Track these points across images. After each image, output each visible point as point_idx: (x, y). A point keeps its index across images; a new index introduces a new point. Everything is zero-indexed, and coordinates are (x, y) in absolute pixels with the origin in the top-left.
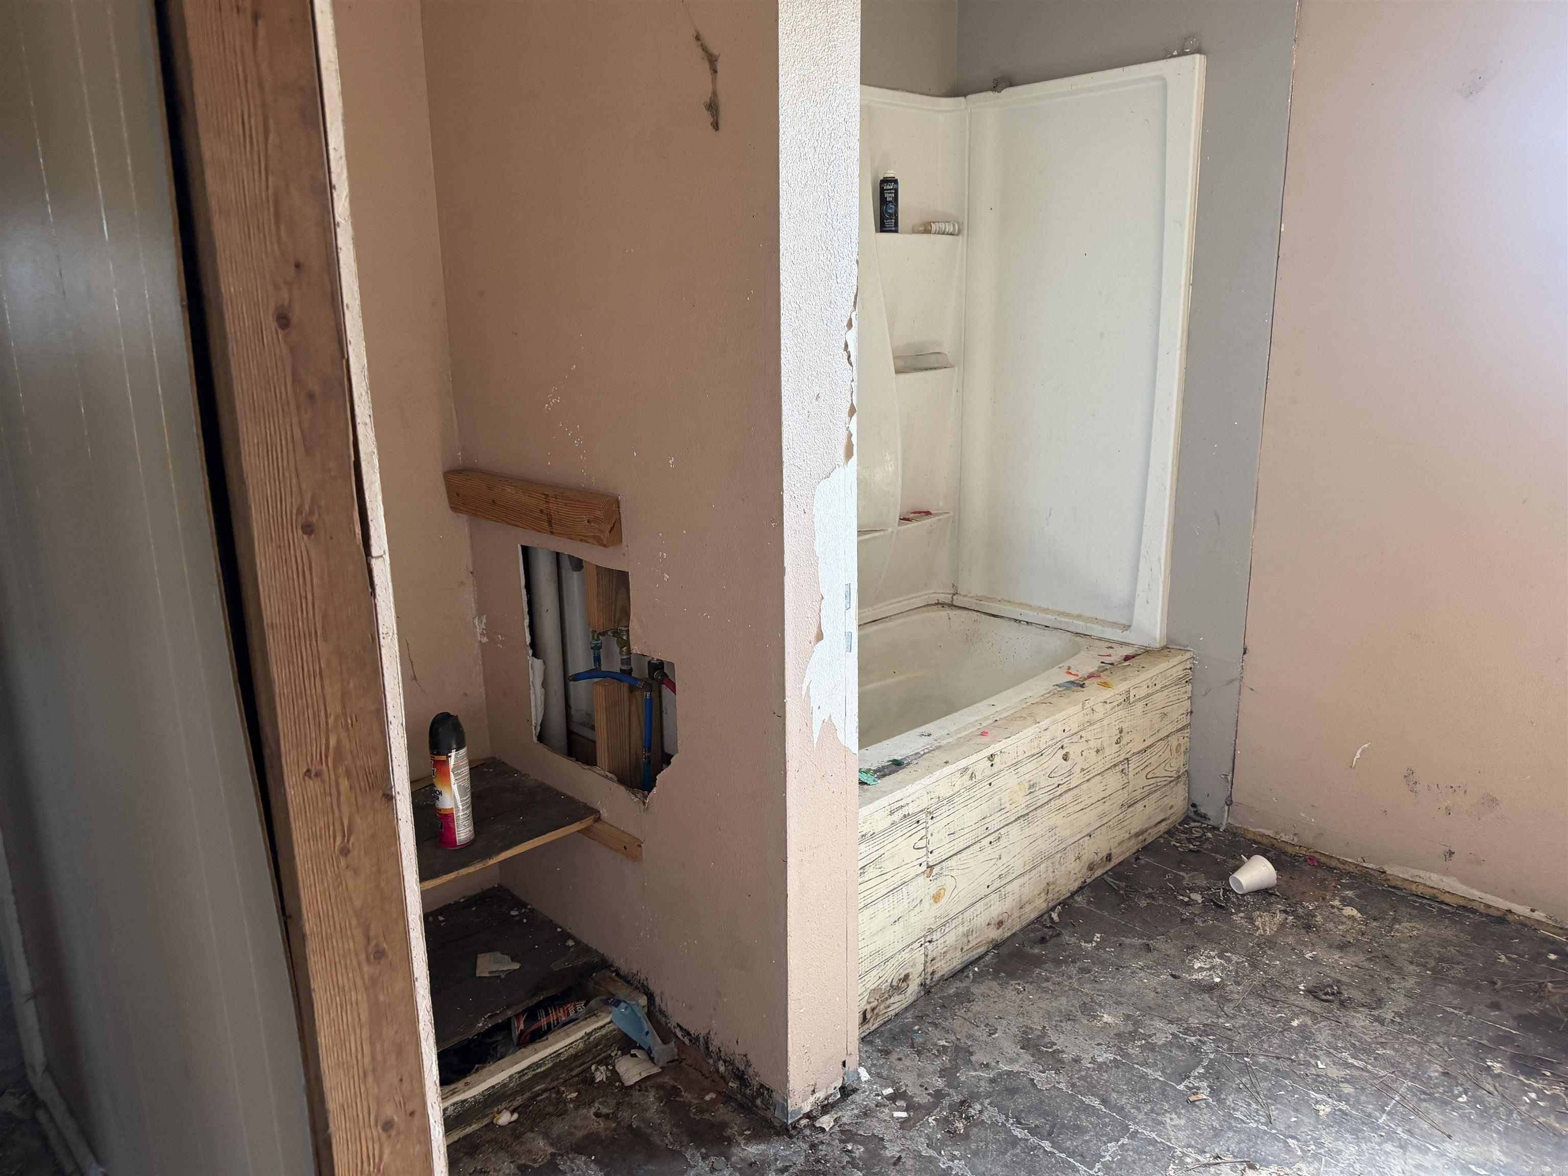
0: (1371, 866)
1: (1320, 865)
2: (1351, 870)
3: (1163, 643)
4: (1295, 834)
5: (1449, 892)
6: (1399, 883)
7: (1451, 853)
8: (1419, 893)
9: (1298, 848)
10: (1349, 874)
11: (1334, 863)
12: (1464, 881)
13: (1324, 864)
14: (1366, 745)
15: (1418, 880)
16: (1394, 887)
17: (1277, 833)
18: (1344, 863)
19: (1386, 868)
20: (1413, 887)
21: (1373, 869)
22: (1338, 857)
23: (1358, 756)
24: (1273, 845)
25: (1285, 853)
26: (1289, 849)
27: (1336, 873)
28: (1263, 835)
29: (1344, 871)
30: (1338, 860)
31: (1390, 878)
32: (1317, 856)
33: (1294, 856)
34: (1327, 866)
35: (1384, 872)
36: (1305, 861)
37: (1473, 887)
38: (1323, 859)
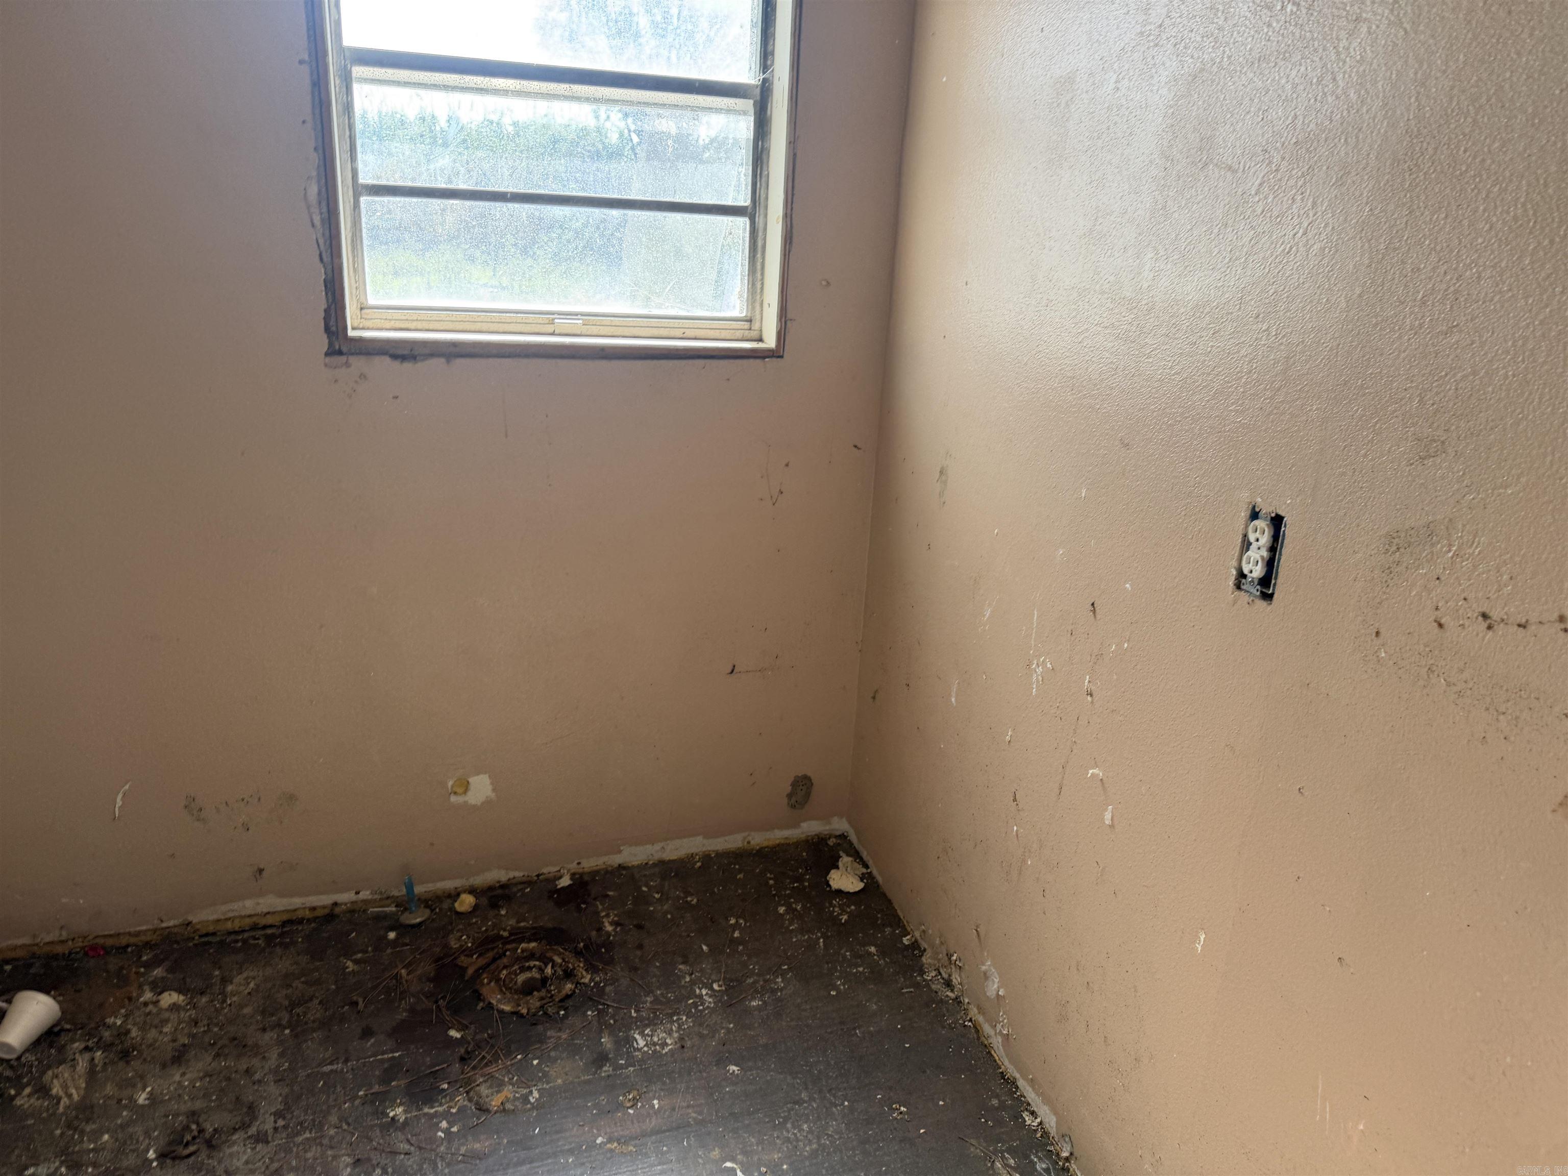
0: (171, 923)
1: (107, 951)
2: (149, 938)
4: (62, 928)
5: (268, 913)
6: (211, 929)
7: (261, 871)
8: (237, 929)
9: (70, 943)
10: (148, 945)
11: (124, 941)
12: (281, 895)
13: (112, 947)
14: (127, 787)
15: (231, 915)
16: (207, 935)
17: (34, 936)
18: (138, 934)
21: (175, 926)
22: (127, 930)
23: (119, 803)
24: (34, 954)
25: (55, 957)
26: (59, 949)
27: (132, 952)
29: (140, 944)
30: (129, 934)
31: (198, 927)
32: (100, 941)
33: (68, 957)
34: (118, 948)
35: (189, 923)
36: (86, 954)
37: (292, 896)
38: (110, 942)
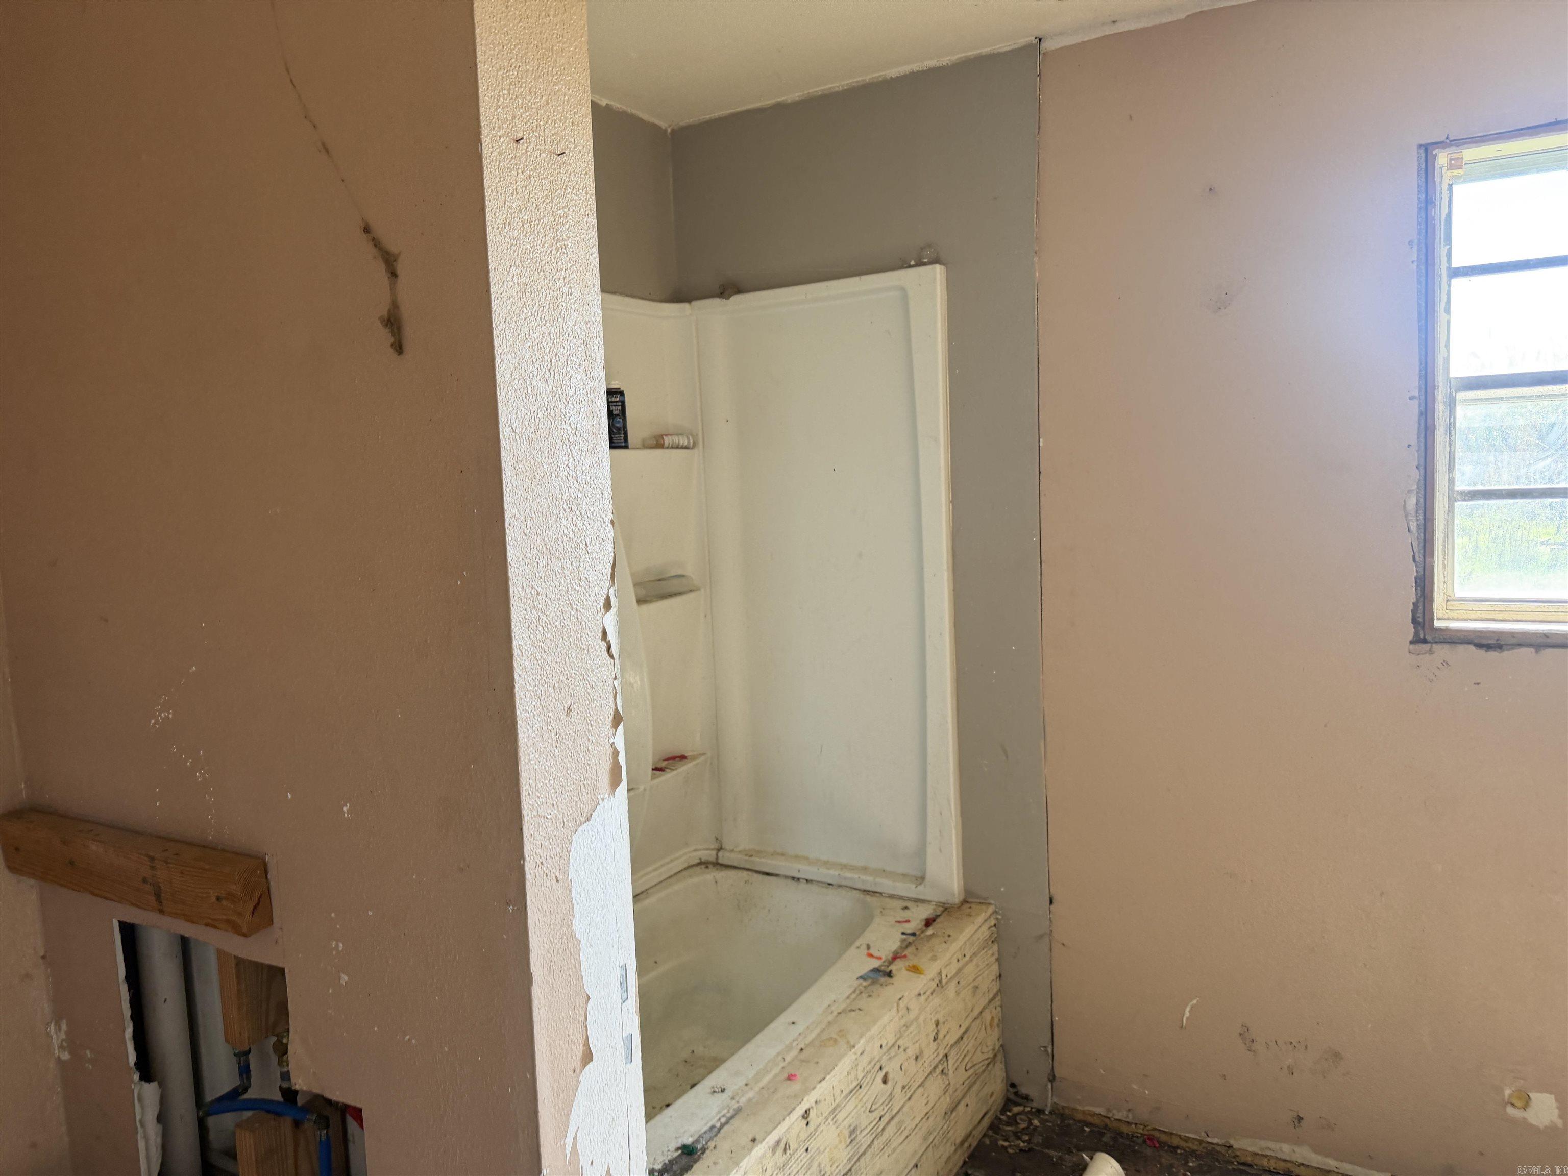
0: (1215, 1141)
1: (1162, 1145)
2: (1195, 1148)
3: (962, 897)
4: (1129, 1110)
5: (1303, 1164)
6: (1249, 1159)
7: (1300, 1119)
8: (1272, 1169)
9: (1133, 1126)
10: (1193, 1153)
11: (1175, 1141)
12: (1316, 1150)
13: (1165, 1143)
14: (1195, 1002)
15: (1269, 1153)
16: (1244, 1164)
17: (1108, 1110)
18: (1187, 1139)
19: (1232, 1142)
20: (1265, 1162)
21: (1218, 1145)
22: (1179, 1133)
23: (1187, 1014)
24: (1106, 1125)
25: (1120, 1134)
26: (1125, 1129)
27: (1181, 1154)
28: (1094, 1115)
29: (1187, 1149)
30: (1180, 1136)
31: (1238, 1153)
32: (1157, 1134)
33: (1131, 1137)
34: (1170, 1146)
35: (1230, 1147)
36: (1145, 1142)
37: (1326, 1156)
38: (1164, 1138)
